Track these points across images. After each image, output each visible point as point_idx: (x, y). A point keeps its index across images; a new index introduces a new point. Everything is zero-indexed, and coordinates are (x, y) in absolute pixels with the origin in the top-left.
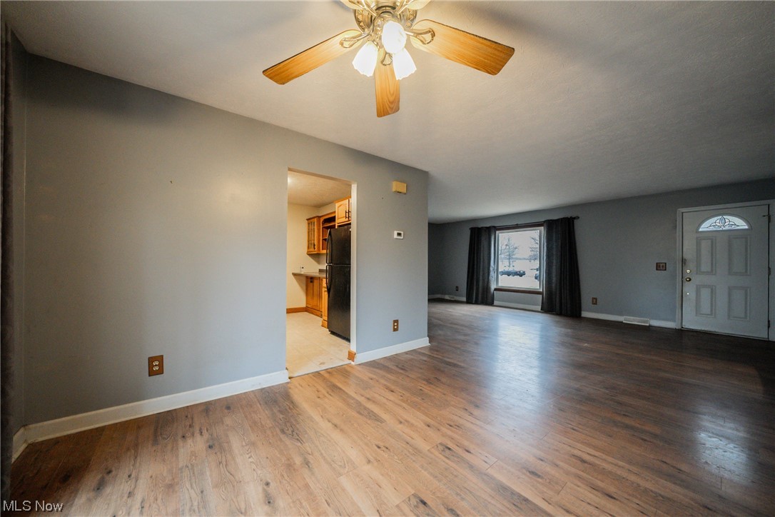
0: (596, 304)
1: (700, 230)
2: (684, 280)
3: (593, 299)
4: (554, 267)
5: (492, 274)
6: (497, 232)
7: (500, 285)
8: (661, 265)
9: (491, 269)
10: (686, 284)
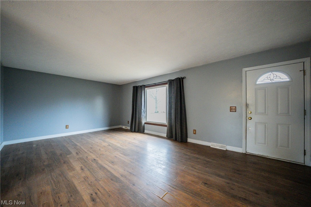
0: (195, 134)
1: (258, 83)
2: (247, 118)
3: (194, 130)
4: (173, 110)
5: (143, 113)
6: (146, 89)
7: (147, 120)
8: (233, 108)
9: (142, 111)
10: (249, 122)
